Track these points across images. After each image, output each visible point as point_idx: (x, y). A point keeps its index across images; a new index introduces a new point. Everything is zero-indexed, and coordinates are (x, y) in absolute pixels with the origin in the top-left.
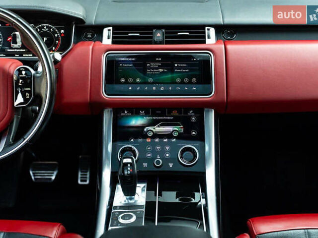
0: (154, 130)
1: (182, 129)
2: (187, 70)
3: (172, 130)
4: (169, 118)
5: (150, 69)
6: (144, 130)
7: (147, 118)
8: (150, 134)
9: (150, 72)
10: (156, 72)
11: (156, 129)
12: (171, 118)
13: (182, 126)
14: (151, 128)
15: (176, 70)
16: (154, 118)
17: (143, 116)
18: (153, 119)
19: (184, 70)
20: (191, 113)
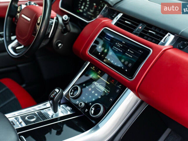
0: (96, 86)
3: (103, 91)
6: (92, 82)
7: (99, 77)
12: (109, 83)
13: (109, 92)
14: (96, 83)
16: (102, 78)
17: (98, 74)
19: (130, 56)
20: (119, 86)
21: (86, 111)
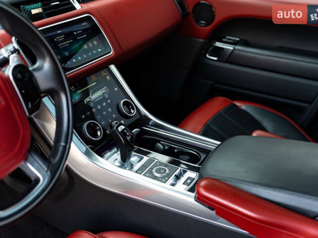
0: (91, 100)
1: (107, 89)
2: (85, 36)
3: (102, 94)
5: (59, 43)
7: (80, 91)
8: (92, 104)
9: (62, 45)
10: (66, 44)
12: (95, 83)
13: (106, 87)
14: (88, 99)
15: (78, 38)
16: (84, 89)
18: (83, 91)
19: (84, 36)
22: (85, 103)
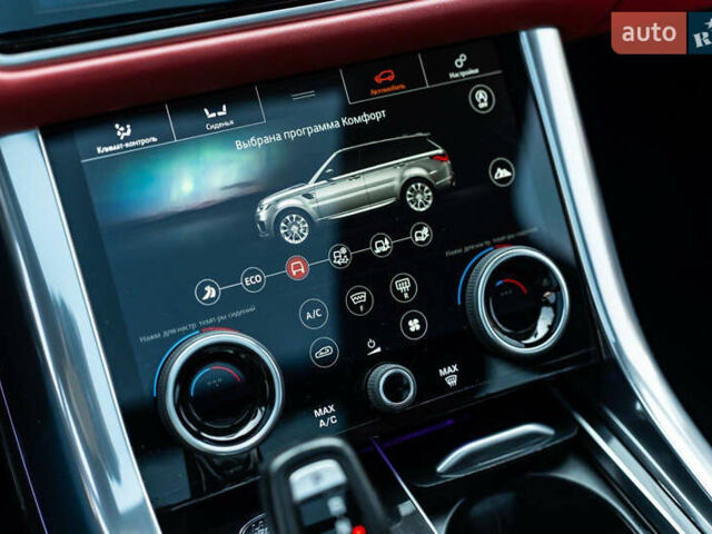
0: (310, 206)
1: (446, 165)
3: (397, 184)
4: (365, 118)
6: (254, 218)
7: (256, 142)
8: (296, 233)
11: (319, 194)
12: (378, 116)
13: (440, 151)
14: (288, 198)
16: (292, 134)
17: (226, 138)
18: (287, 142)
20: (462, 69)
21: (452, 381)
22: (263, 215)
